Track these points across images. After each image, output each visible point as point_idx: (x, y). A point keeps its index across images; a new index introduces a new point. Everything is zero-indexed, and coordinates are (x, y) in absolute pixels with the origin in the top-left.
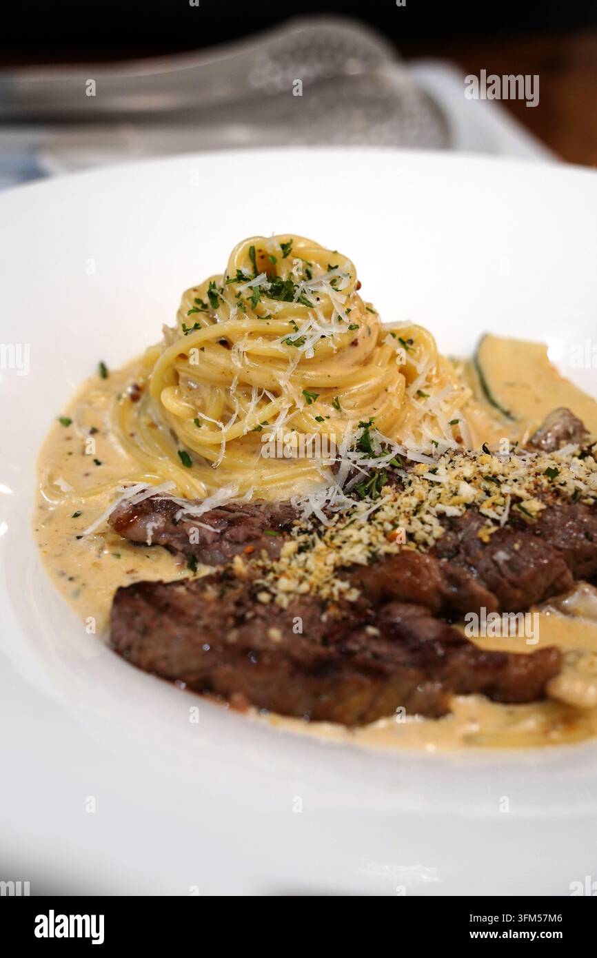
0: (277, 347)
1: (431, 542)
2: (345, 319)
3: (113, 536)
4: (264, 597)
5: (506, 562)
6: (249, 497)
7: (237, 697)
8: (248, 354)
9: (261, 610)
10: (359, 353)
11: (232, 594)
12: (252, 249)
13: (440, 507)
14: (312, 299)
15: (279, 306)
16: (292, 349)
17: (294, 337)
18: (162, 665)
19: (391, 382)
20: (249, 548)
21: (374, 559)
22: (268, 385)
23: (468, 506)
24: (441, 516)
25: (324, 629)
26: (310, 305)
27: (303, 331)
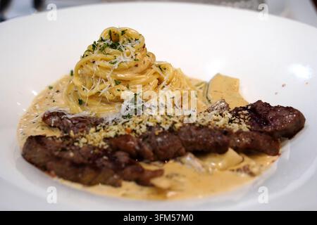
0: (107, 64)
1: (141, 134)
2: (134, 57)
3: (43, 123)
4: (76, 144)
5: (160, 142)
6: (92, 116)
7: (53, 172)
8: (99, 66)
9: (73, 148)
10: (138, 69)
11: (67, 142)
12: (110, 31)
13: (148, 123)
14: (123, 49)
15: (111, 50)
16: (112, 65)
17: (113, 61)
18: (33, 160)
19: (152, 81)
20: (82, 130)
21: (116, 136)
22: (104, 77)
23: (158, 123)
24: (147, 126)
25: (90, 156)
26: (122, 51)
27: (117, 59)
